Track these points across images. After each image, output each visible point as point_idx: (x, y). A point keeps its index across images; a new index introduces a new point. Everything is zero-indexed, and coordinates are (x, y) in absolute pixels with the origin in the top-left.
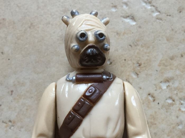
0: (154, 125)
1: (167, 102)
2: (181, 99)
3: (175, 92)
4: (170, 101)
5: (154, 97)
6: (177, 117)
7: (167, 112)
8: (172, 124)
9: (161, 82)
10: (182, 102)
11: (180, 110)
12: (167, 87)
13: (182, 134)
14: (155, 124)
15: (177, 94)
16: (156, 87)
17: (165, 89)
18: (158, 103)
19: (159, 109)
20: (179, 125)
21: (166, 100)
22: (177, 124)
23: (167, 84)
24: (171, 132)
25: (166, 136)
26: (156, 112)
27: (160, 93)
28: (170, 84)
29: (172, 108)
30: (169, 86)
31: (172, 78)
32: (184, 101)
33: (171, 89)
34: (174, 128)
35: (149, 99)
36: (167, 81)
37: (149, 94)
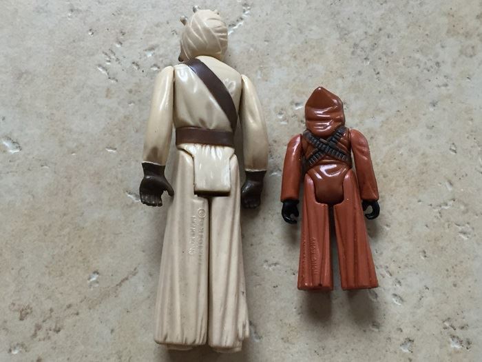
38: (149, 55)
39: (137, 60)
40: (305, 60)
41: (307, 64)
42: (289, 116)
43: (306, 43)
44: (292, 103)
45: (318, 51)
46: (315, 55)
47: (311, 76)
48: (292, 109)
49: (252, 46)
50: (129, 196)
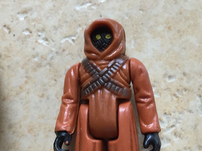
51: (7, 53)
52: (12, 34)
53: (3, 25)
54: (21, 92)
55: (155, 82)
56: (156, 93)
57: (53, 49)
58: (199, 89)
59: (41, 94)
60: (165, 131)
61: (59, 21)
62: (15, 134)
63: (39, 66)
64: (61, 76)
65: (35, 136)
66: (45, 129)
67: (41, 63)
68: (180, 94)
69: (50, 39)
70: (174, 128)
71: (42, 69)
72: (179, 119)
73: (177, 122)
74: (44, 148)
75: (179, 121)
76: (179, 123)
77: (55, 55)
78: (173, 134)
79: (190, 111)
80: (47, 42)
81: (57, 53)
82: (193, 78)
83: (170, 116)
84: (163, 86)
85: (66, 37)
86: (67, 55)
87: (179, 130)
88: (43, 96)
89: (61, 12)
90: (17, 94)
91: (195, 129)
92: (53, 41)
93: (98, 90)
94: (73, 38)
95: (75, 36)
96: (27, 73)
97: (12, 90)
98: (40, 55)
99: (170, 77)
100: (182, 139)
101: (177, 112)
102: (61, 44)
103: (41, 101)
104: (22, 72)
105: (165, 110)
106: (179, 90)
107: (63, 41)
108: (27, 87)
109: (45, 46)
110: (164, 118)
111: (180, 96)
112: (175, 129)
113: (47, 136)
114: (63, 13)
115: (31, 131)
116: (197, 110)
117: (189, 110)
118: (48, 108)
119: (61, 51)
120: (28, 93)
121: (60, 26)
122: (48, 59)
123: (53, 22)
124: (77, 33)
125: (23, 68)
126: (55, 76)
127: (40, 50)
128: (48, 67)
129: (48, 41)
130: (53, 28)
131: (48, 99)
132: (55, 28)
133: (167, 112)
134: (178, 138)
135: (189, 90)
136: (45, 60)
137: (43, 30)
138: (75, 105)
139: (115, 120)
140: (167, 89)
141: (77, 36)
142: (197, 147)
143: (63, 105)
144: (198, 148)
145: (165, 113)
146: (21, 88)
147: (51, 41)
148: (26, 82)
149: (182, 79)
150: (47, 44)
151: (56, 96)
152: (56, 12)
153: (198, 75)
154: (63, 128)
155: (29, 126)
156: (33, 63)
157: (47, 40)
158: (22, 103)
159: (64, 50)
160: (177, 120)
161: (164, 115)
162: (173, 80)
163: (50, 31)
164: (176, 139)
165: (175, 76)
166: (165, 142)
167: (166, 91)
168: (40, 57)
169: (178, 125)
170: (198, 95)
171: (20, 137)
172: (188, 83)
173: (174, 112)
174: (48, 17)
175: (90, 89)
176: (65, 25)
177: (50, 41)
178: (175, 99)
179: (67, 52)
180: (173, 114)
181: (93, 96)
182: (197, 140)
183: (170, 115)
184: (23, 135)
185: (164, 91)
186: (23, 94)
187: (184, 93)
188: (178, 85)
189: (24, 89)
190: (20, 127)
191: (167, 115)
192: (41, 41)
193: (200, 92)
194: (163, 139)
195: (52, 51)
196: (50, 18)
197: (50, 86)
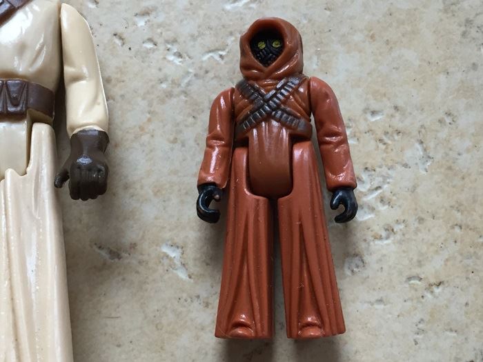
0: (122, 84)
1: (146, 48)
2: (167, 42)
3: (159, 31)
4: (150, 46)
5: (123, 39)
6: (160, 70)
7: (143, 62)
8: (151, 80)
9: (136, 15)
10: (169, 46)
11: (165, 58)
12: (146, 22)
13: (167, 96)
14: (123, 81)
15: (161, 33)
16: (128, 23)
17: (141, 26)
18: (130, 49)
19: (131, 58)
20: (161, 83)
21: (144, 43)
22: (160, 80)
23: (146, 18)
24: (148, 93)
25: (140, 99)
26: (125, 63)
27: (134, 31)
28: (151, 17)
29: (151, 55)
30: (149, 21)
31: (155, 9)
32: (173, 45)
33: (152, 25)
34: (153, 87)
35: (115, 42)
36: (146, 13)
37: (115, 35)
38: (141, 23)
39: (120, 29)
40: (387, 42)
41: (391, 48)
42: (360, 132)
43: (391, 15)
44: (365, 111)
45: (409, 28)
46: (403, 35)
47: (397, 69)
48: (366, 120)
49: (305, 16)
50: (99, 251)
51: (119, 76)
52: (126, 48)
53: (113, 33)
54: (141, 135)
55: (350, 120)
56: (352, 137)
57: (191, 70)
58: (419, 132)
59: (172, 138)
60: (366, 195)
61: (199, 27)
62: (134, 198)
63: (169, 95)
64: (203, 111)
65: (164, 201)
66: (180, 190)
67: (172, 91)
68: (389, 139)
69: (184, 55)
70: (379, 191)
71: (174, 100)
72: (389, 178)
73: (384, 182)
74: (178, 219)
75: (388, 180)
76: (388, 183)
77: (194, 78)
78: (379, 200)
79: (406, 166)
80: (180, 60)
81: (196, 75)
82: (410, 114)
83: (373, 172)
84: (363, 126)
85: (210, 51)
86: (212, 79)
87: (388, 194)
88: (175, 141)
89: (201, 13)
90: (136, 138)
91: (413, 192)
92: (189, 58)
93: (262, 122)
94: (221, 53)
95: (224, 50)
96: (151, 107)
97: (128, 132)
98: (170, 79)
99: (374, 113)
100: (392, 207)
101: (384, 167)
102: (202, 62)
103: (172, 149)
104: (143, 104)
105: (366, 163)
106: (388, 133)
107: (206, 57)
108: (151, 127)
109: (177, 66)
110: (364, 176)
111: (389, 142)
112: (381, 193)
113: (182, 202)
114: (205, 15)
115: (158, 193)
116: (417, 164)
117: (404, 163)
118: (184, 160)
119: (202, 72)
120: (152, 136)
121: (201, 34)
122: (183, 85)
123: (189, 27)
124: (227, 45)
125: (144, 99)
126: (193, 110)
127: (169, 71)
128: (183, 97)
129: (182, 58)
130: (189, 38)
131: (183, 145)
132: (193, 38)
133: (369, 166)
134: (386, 207)
135: (404, 133)
136: (178, 87)
137: (175, 41)
138: (226, 149)
139: (288, 163)
140: (368, 132)
141: (227, 50)
142: (416, 220)
143: (208, 149)
144: (418, 220)
145: (366, 168)
146: (142, 129)
147: (187, 58)
148: (149, 120)
149: (392, 116)
150: (180, 62)
151: (196, 141)
152: (194, 13)
153: (417, 110)
154: (210, 179)
155: (155, 187)
156: (160, 91)
157: (180, 56)
158: (143, 151)
159: (207, 72)
160: (385, 178)
161: (364, 171)
162: (378, 118)
163: (185, 42)
164: (383, 209)
165: (382, 110)
166: (365, 212)
167: (368, 134)
168: (170, 82)
169: (386, 186)
170: (418, 140)
171: (142, 202)
172: (402, 122)
173: (380, 167)
174: (182, 21)
175: (250, 122)
176: (207, 32)
177: (185, 58)
178: (382, 146)
179: (211, 75)
180: (378, 169)
181: (255, 131)
182: (416, 209)
183: (374, 170)
184: (146, 200)
185: (364, 134)
186: (145, 138)
187: (396, 137)
188: (387, 125)
189: (147, 130)
190: (142, 187)
191: (369, 171)
192: (171, 58)
193: (421, 136)
194: (362, 208)
195: (188, 73)
196: (185, 22)
197: (186, 126)
